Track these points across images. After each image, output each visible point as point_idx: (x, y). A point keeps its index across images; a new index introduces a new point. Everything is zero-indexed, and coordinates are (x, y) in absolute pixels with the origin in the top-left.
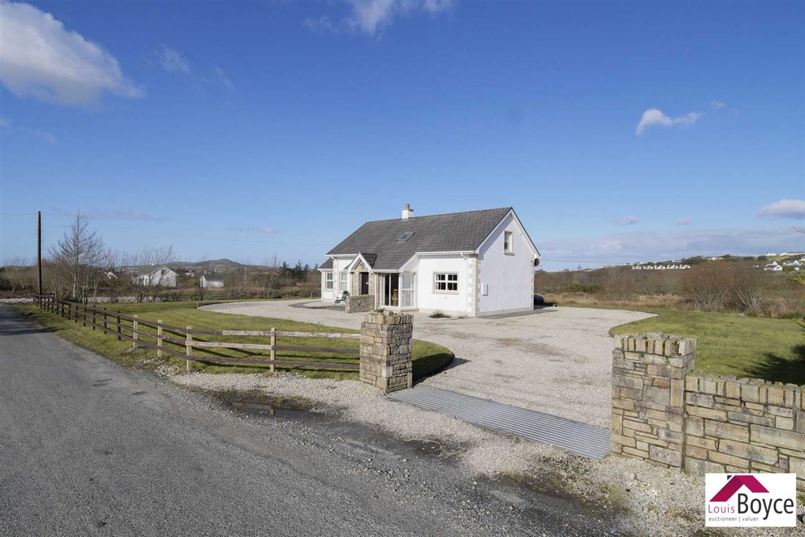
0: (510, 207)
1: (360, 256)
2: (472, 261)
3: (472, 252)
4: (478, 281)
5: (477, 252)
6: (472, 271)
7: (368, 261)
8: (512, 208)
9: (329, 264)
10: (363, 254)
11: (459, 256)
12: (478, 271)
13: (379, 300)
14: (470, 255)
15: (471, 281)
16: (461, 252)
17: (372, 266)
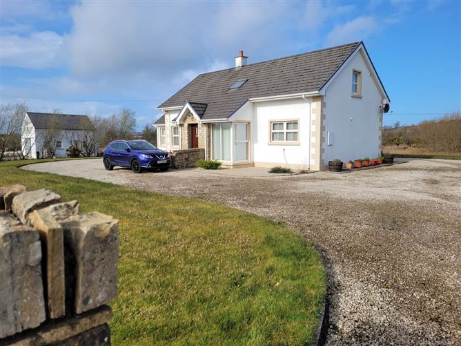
0: (359, 41)
1: (188, 106)
2: (316, 105)
3: (315, 93)
4: (323, 128)
5: (322, 92)
6: (316, 117)
7: (196, 111)
8: (362, 42)
9: (162, 120)
10: (190, 103)
11: (300, 100)
12: (323, 117)
13: (209, 154)
14: (313, 97)
15: (316, 128)
16: (303, 95)
17: (201, 116)
